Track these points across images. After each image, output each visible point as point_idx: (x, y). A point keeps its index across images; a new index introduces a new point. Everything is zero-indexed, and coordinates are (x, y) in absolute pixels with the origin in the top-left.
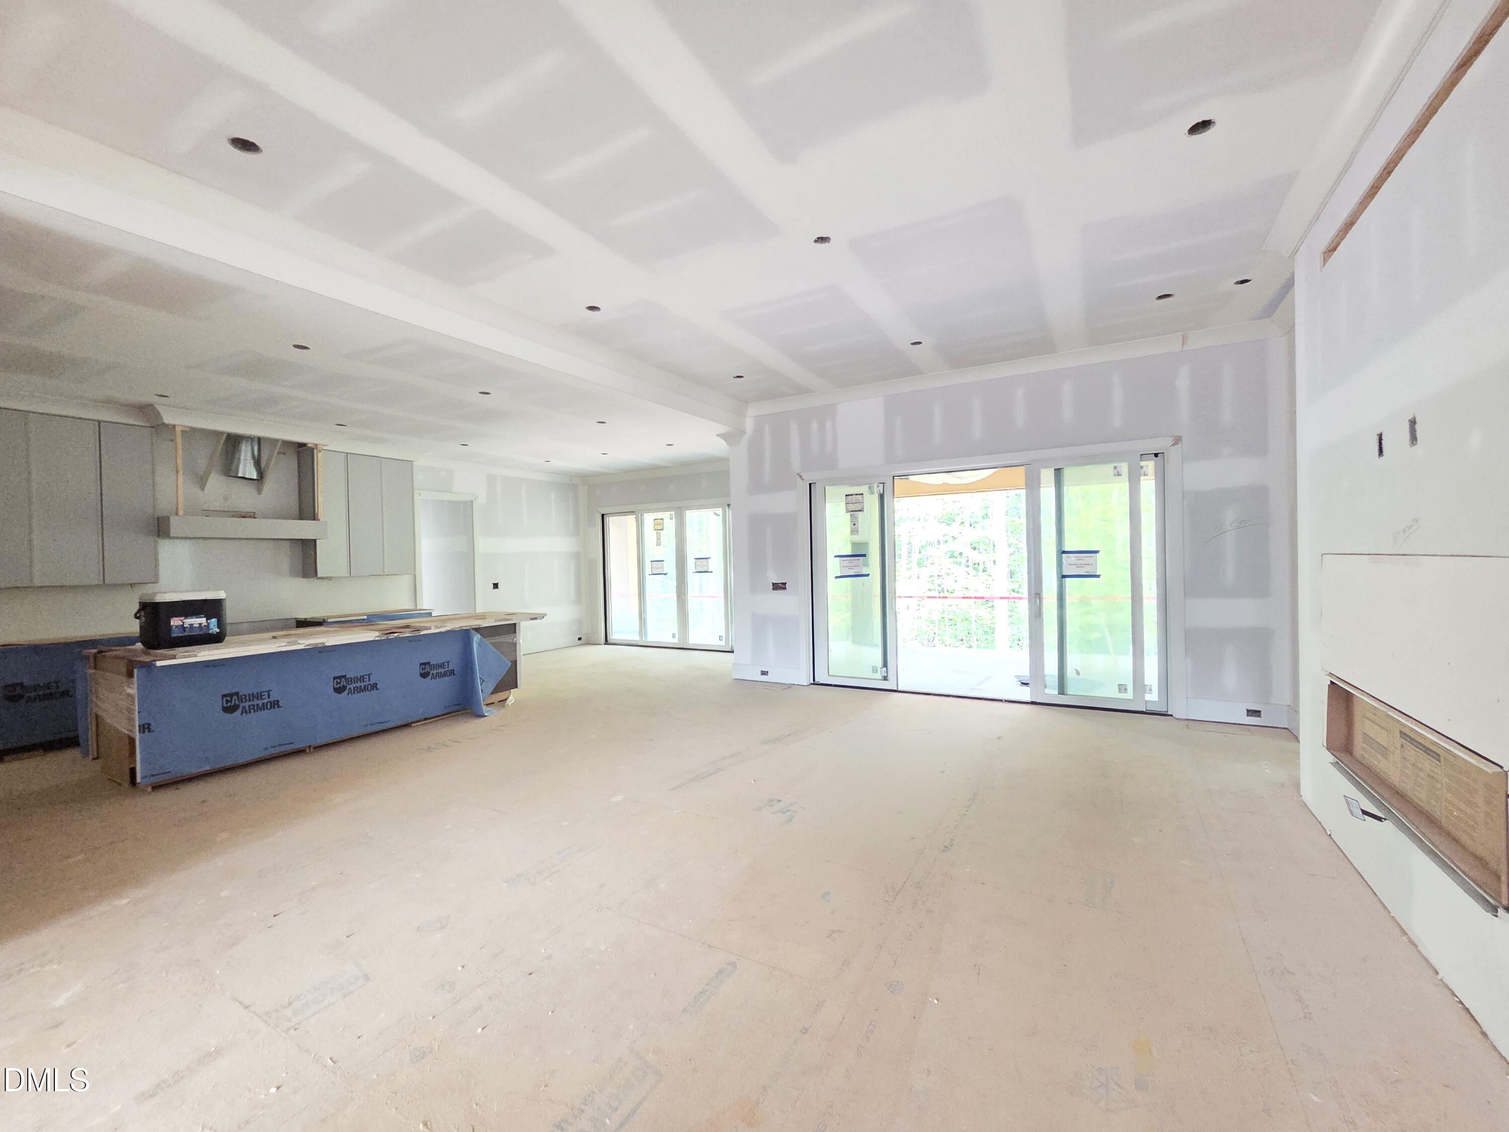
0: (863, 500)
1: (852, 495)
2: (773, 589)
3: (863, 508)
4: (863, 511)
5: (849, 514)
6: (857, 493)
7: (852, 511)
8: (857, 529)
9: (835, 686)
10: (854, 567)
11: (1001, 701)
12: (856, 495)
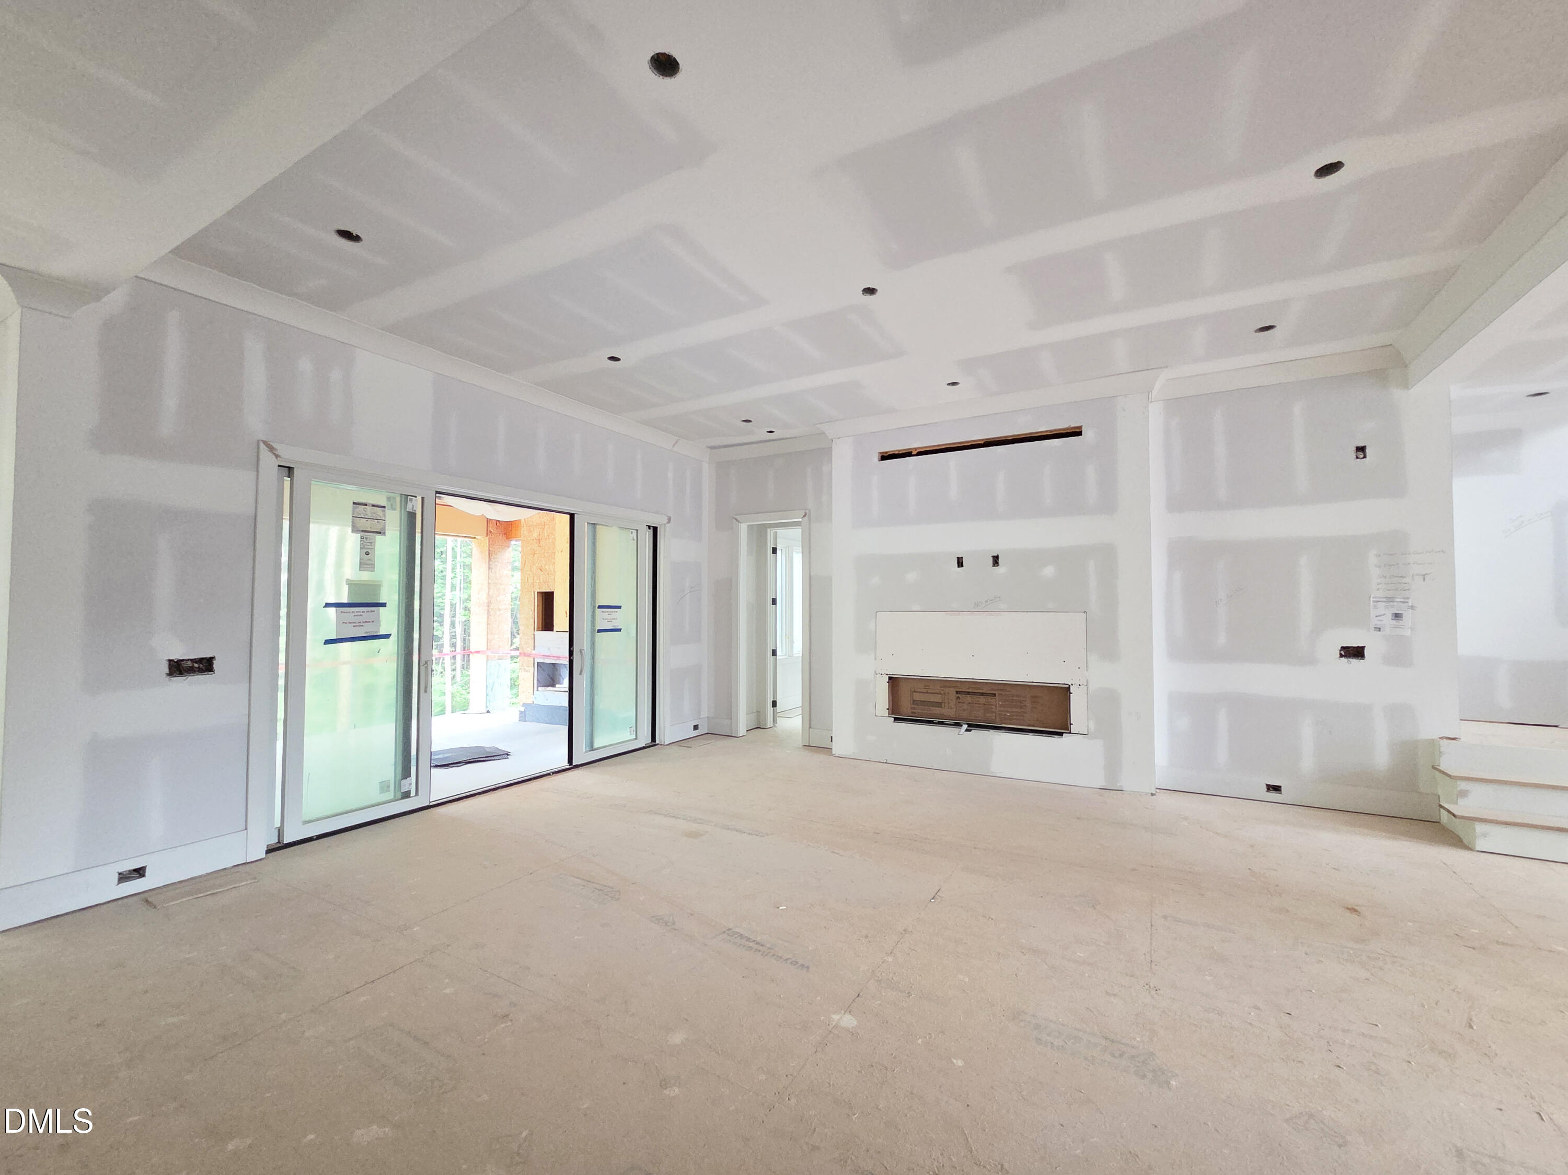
0: (384, 516)
1: (366, 505)
2: (171, 674)
3: (384, 529)
4: (384, 533)
5: (359, 536)
6: (375, 503)
7: (363, 531)
8: (370, 562)
9: (320, 837)
10: (364, 624)
11: (549, 774)
12: (373, 506)
